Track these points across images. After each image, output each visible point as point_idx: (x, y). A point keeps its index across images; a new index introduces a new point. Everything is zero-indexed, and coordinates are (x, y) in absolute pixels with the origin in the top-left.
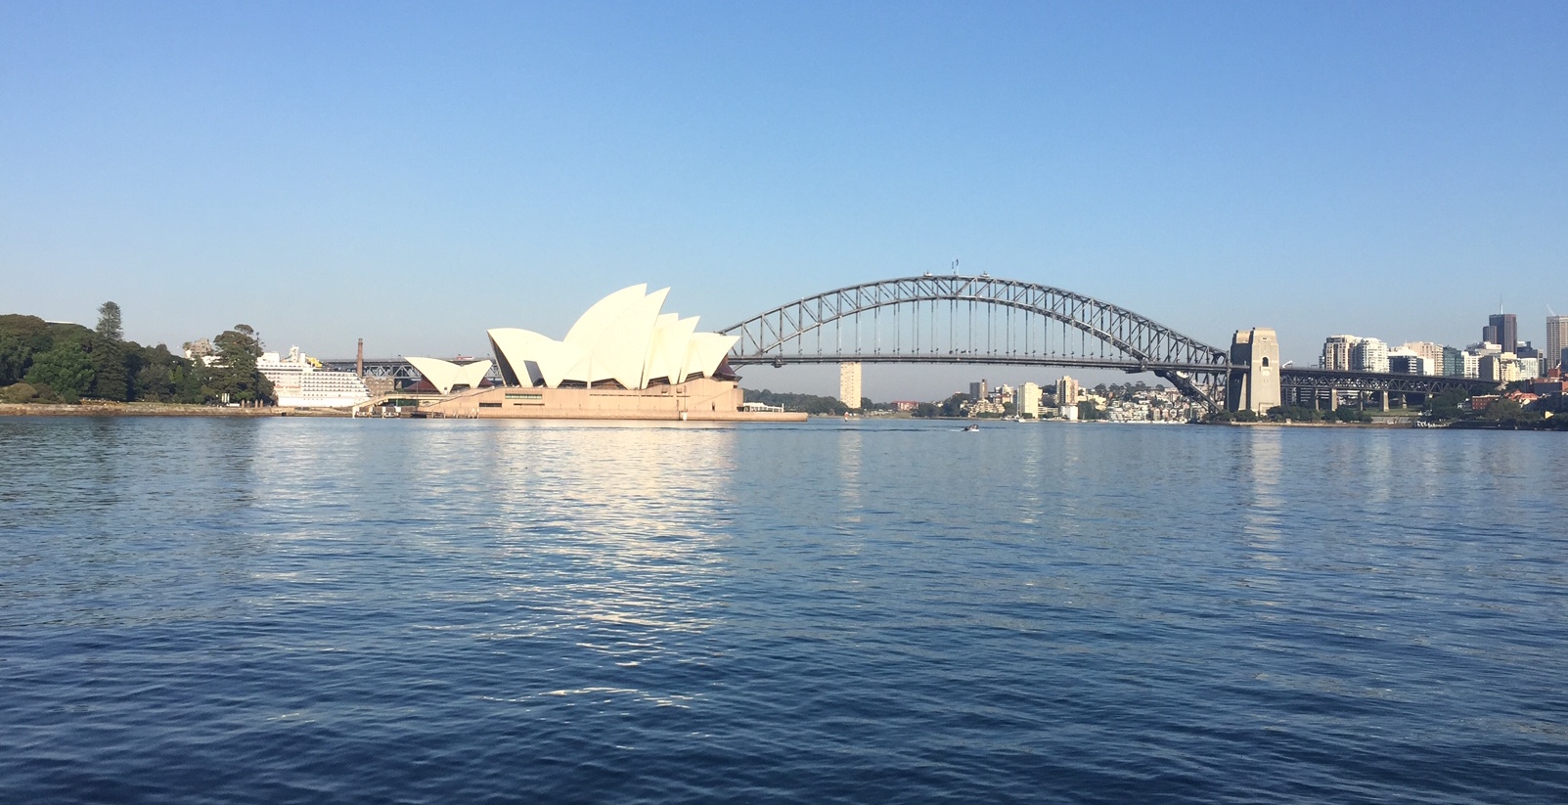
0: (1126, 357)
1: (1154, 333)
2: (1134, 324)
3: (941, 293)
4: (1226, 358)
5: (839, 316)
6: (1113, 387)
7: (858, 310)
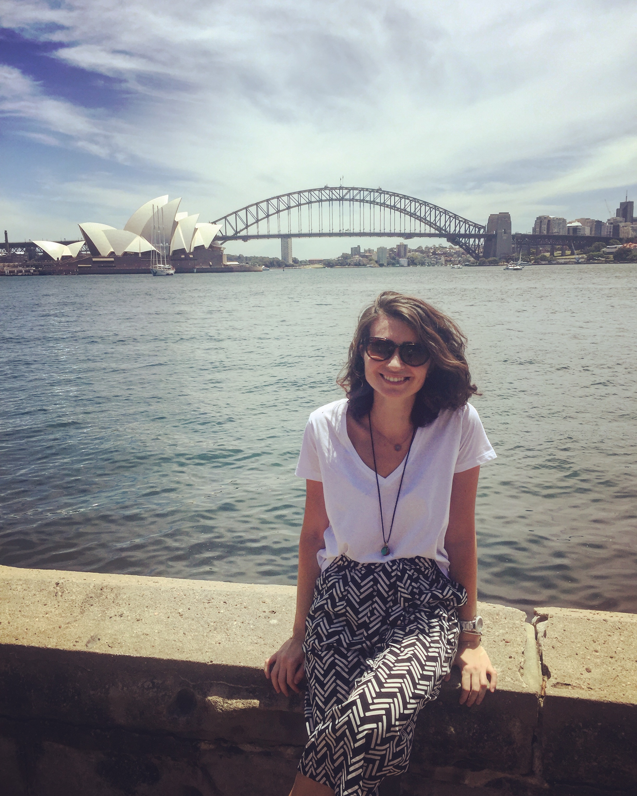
2: (437, 212)
3: (334, 197)
4: (485, 230)
5: (278, 212)
6: (426, 247)
7: (289, 208)
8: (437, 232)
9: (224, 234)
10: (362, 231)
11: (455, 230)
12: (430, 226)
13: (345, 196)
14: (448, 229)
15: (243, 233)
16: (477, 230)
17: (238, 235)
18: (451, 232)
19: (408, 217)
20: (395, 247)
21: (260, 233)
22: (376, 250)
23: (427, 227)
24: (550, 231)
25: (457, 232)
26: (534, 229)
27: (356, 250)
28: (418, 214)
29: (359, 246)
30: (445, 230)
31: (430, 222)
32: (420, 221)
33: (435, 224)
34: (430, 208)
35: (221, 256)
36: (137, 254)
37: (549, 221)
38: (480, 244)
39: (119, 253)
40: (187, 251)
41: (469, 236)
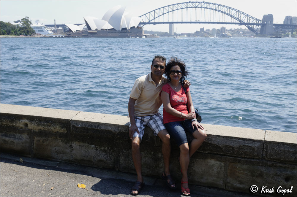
0: (237, 22)
1: (244, 15)
2: (240, 13)
3: (193, 6)
4: (261, 22)
5: (168, 12)
6: (234, 29)
7: (173, 11)
8: (239, 22)
9: (144, 22)
10: (205, 21)
11: (247, 21)
12: (236, 19)
13: (198, 6)
14: (244, 21)
15: (153, 21)
16: (257, 21)
17: (150, 22)
18: (246, 22)
19: (226, 15)
20: (220, 28)
21: (160, 22)
22: (211, 30)
23: (235, 20)
24: (292, 23)
25: (248, 22)
26: (284, 22)
27: (202, 30)
28: (231, 14)
29: (203, 28)
30: (243, 21)
31: (236, 18)
32: (232, 17)
33: (238, 19)
34: (236, 11)
35: (142, 31)
36: (106, 30)
37: (291, 18)
38: (259, 28)
39: (99, 29)
40: (127, 29)
41: (254, 24)
